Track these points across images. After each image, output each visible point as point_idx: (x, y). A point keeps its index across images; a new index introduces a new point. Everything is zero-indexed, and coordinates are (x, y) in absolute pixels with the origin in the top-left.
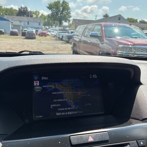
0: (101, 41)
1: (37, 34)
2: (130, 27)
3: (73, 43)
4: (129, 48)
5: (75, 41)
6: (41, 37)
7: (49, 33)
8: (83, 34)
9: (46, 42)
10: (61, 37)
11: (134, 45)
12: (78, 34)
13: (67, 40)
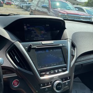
0: (48, 11)
1: (4, 3)
2: (66, 2)
3: (30, 11)
4: (65, 15)
5: (32, 9)
6: (7, 6)
7: (12, 3)
8: (37, 5)
9: (11, 9)
10: (21, 7)
11: (68, 14)
12: (33, 5)
13: (26, 8)
